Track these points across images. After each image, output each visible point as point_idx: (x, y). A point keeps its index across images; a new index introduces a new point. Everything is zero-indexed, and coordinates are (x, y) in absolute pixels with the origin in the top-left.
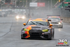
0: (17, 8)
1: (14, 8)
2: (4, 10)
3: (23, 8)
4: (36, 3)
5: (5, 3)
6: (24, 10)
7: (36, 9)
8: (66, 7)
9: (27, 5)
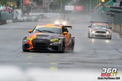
0: (50, 12)
1: (46, 11)
2: (34, 14)
3: (57, 12)
4: (73, 7)
5: (35, 5)
6: (58, 14)
7: (73, 13)
8: (107, 11)
9: (61, 8)
